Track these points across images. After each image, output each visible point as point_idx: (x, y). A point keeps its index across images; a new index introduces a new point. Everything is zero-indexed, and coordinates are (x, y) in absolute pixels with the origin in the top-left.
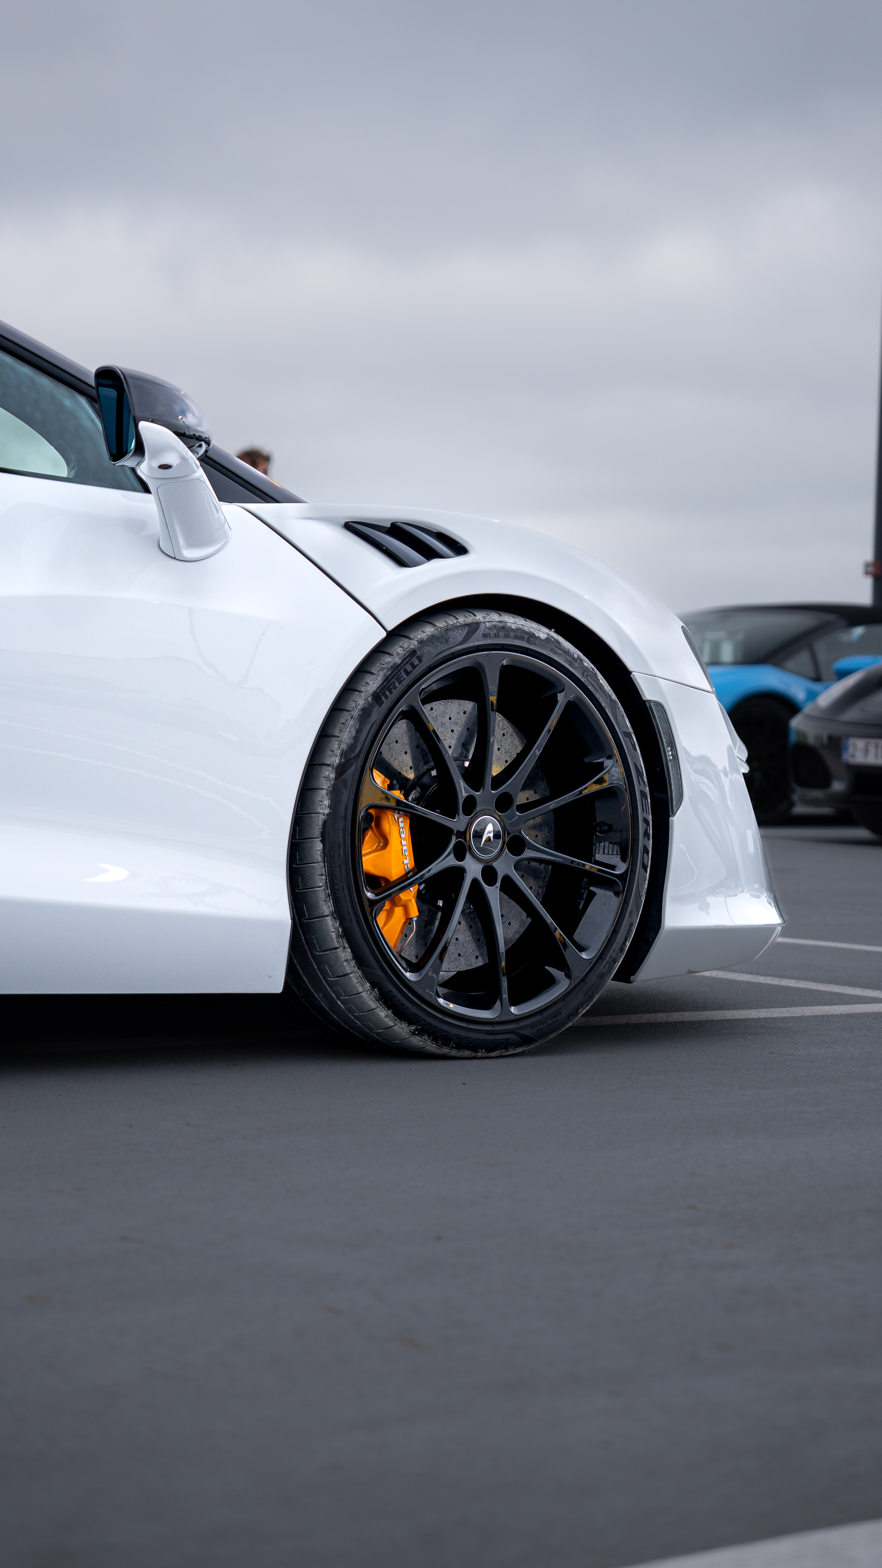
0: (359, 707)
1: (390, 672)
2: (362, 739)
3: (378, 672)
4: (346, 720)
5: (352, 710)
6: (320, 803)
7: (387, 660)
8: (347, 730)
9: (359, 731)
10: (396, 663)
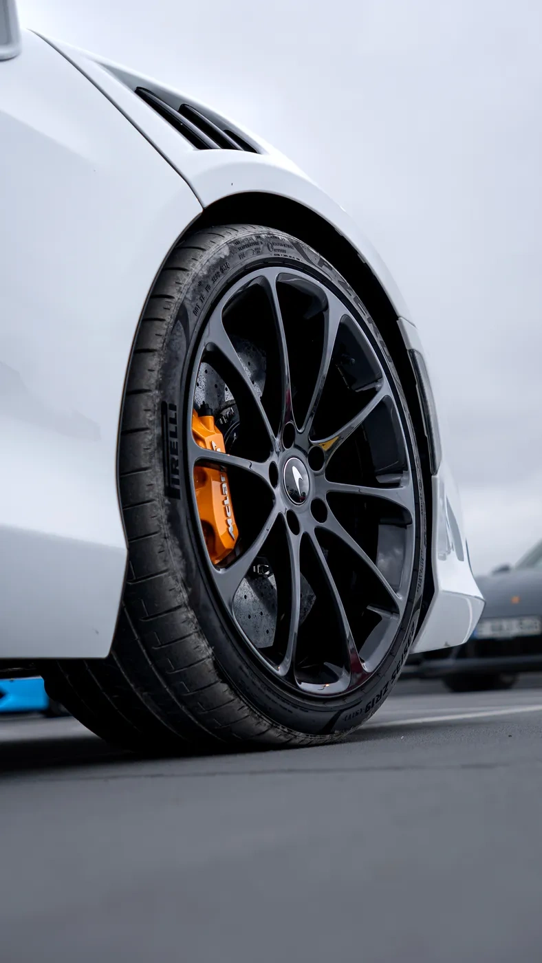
0: (164, 520)
1: (161, 452)
2: (190, 550)
3: (150, 462)
4: (162, 546)
5: (158, 529)
6: (197, 649)
7: (146, 440)
8: (172, 555)
9: (181, 546)
10: (159, 435)
